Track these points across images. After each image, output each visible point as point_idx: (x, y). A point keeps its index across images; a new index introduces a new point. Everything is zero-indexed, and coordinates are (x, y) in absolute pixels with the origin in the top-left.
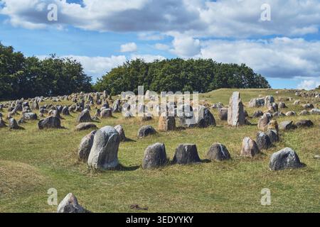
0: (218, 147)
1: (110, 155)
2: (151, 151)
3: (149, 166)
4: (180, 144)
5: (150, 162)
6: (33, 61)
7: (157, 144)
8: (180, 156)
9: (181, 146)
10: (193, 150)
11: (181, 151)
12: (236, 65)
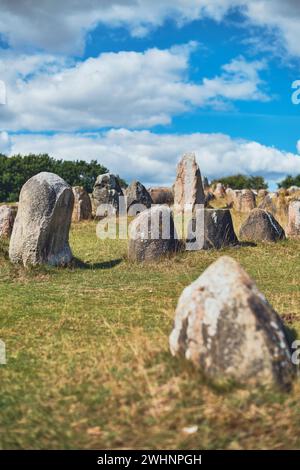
0: (265, 215)
1: (58, 235)
8: (204, 233)
11: (204, 223)
12: (83, 163)
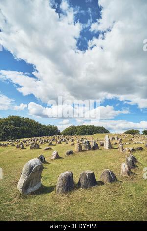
0: (108, 173)
2: (62, 179)
3: (60, 192)
4: (83, 172)
5: (61, 188)
6: (44, 126)
7: (67, 172)
8: (83, 182)
9: (84, 173)
10: (92, 176)
11: (83, 178)
